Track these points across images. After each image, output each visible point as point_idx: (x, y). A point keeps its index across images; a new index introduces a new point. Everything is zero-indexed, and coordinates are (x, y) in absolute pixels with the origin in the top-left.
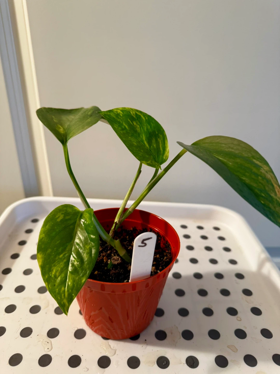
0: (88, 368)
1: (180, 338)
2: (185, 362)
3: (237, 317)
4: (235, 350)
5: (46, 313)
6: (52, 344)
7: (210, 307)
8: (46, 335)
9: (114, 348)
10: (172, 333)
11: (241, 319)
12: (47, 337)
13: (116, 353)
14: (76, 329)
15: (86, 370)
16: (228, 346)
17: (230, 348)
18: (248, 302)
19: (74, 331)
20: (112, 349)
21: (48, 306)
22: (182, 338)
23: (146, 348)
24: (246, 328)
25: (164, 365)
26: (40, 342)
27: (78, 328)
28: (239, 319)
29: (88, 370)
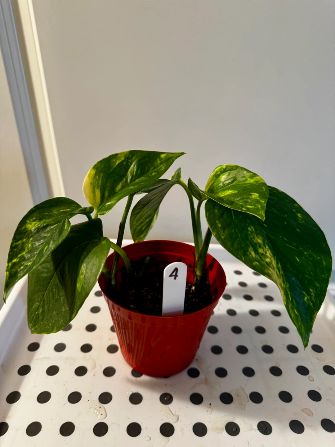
0: (150, 436)
1: (248, 401)
2: (256, 428)
3: (309, 377)
4: (310, 414)
5: (94, 375)
6: (106, 411)
7: (277, 366)
8: (98, 400)
9: (176, 414)
10: (238, 396)
11: (313, 379)
12: (99, 402)
13: (180, 419)
14: (131, 393)
15: (148, 439)
16: (302, 410)
17: (304, 412)
18: (319, 360)
19: (129, 396)
20: (174, 415)
21: (95, 367)
22: (250, 402)
23: (212, 412)
24: (320, 389)
25: (233, 432)
26: (92, 408)
27: (132, 392)
28: (311, 379)
29: (150, 439)
